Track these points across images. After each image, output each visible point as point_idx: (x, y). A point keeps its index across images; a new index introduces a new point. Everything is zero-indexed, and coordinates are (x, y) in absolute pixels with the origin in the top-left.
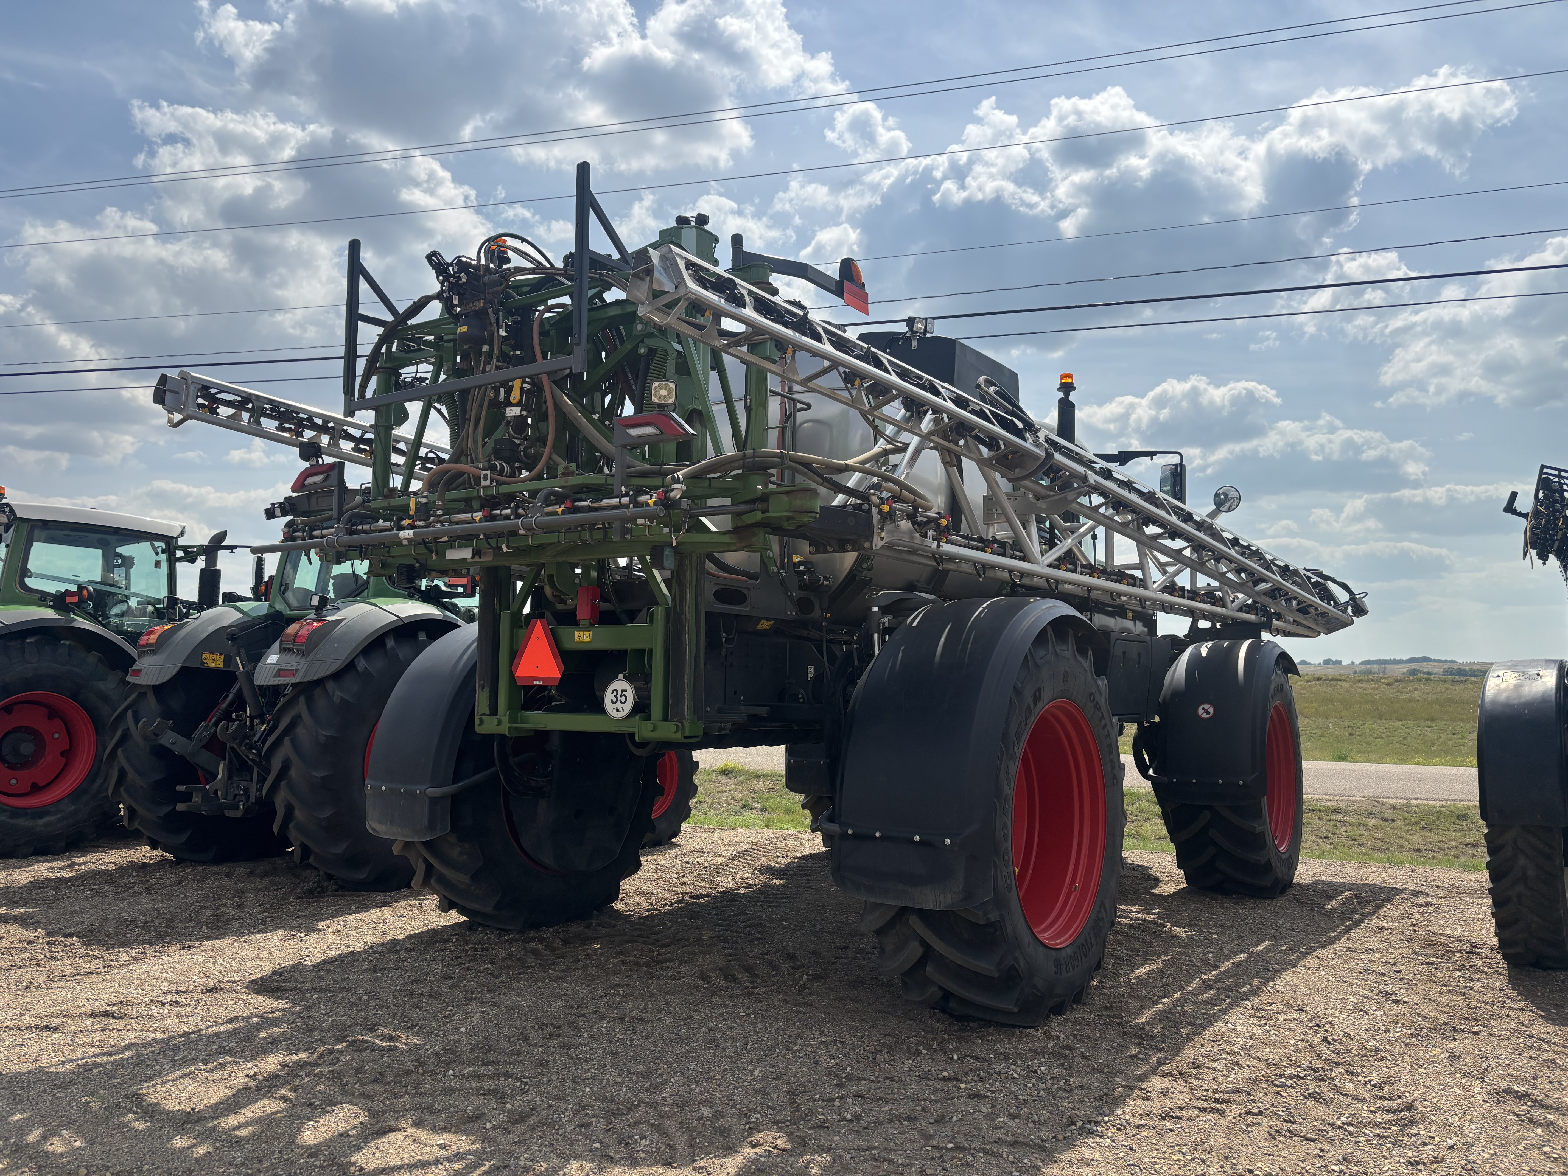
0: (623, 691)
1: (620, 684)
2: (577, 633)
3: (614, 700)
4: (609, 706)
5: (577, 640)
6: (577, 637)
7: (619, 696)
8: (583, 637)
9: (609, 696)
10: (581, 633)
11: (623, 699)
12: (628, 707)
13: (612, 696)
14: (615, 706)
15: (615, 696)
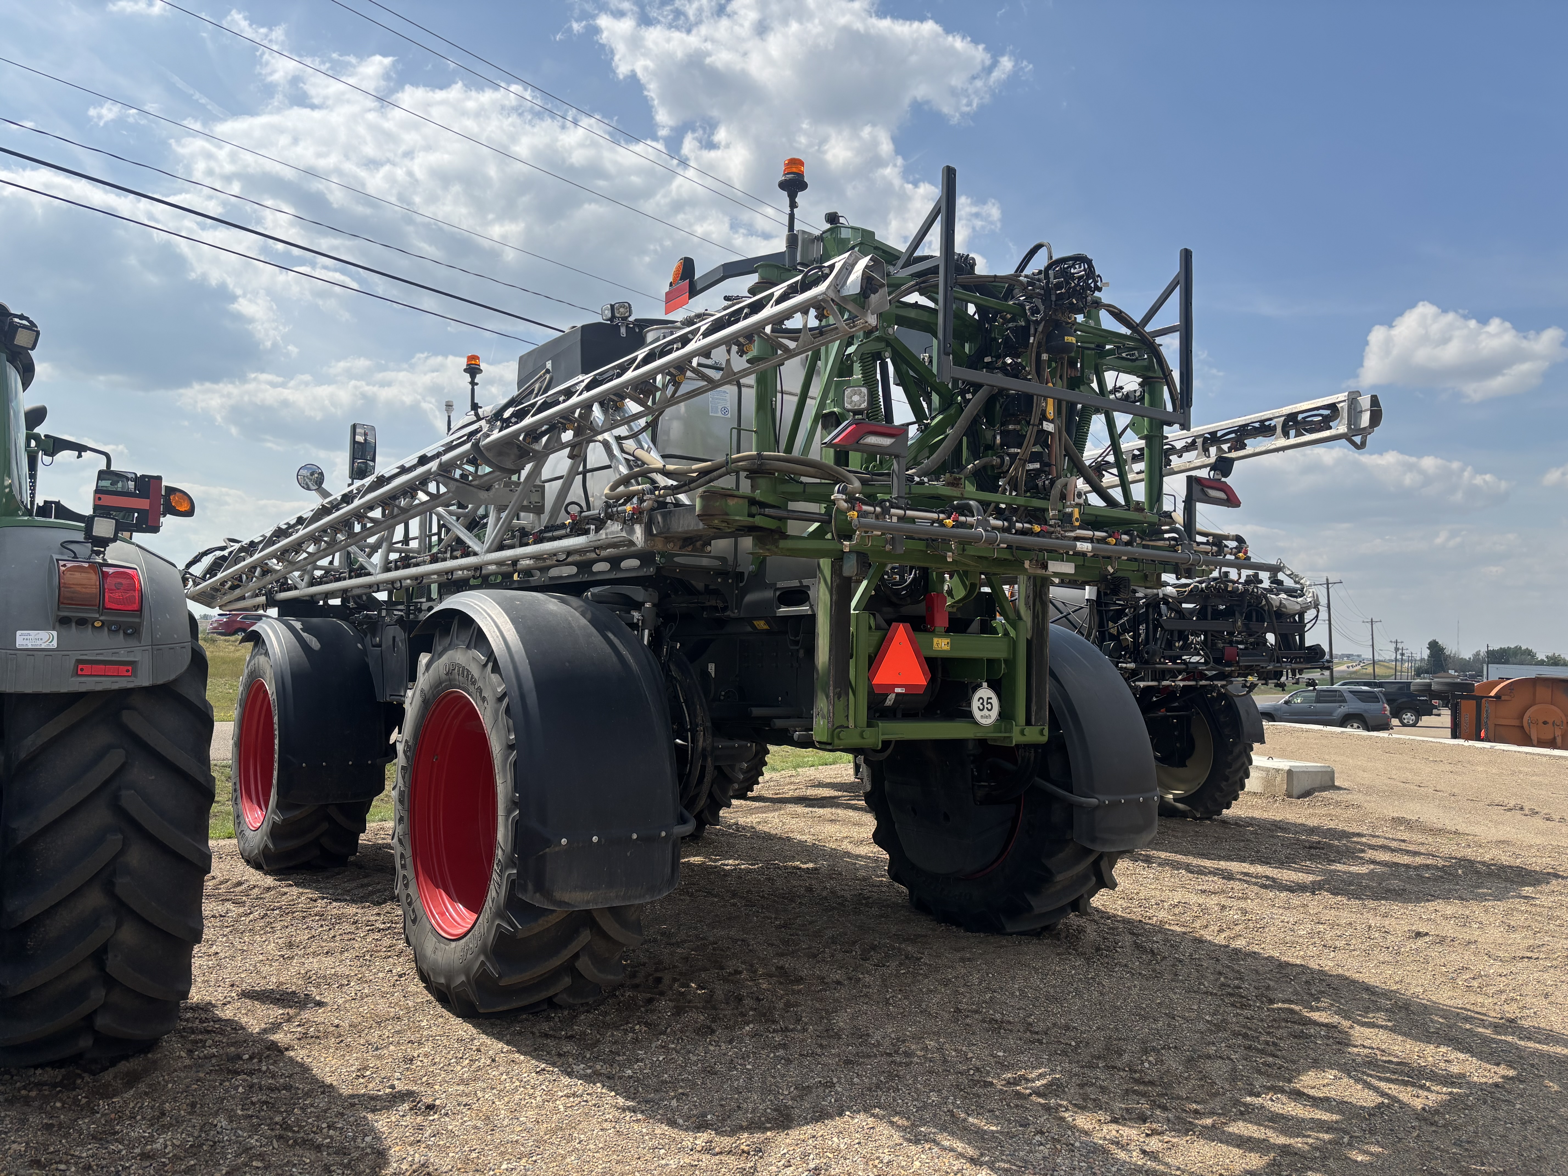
0: (988, 698)
1: (985, 692)
2: (935, 640)
3: (981, 707)
4: (977, 714)
5: (935, 647)
6: (935, 643)
7: (985, 703)
8: (942, 644)
9: (975, 704)
10: (940, 640)
11: (989, 706)
12: (995, 714)
13: (979, 704)
14: (983, 713)
15: (982, 704)
